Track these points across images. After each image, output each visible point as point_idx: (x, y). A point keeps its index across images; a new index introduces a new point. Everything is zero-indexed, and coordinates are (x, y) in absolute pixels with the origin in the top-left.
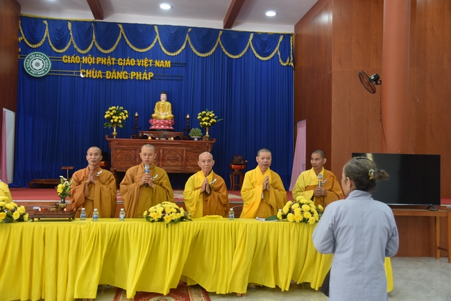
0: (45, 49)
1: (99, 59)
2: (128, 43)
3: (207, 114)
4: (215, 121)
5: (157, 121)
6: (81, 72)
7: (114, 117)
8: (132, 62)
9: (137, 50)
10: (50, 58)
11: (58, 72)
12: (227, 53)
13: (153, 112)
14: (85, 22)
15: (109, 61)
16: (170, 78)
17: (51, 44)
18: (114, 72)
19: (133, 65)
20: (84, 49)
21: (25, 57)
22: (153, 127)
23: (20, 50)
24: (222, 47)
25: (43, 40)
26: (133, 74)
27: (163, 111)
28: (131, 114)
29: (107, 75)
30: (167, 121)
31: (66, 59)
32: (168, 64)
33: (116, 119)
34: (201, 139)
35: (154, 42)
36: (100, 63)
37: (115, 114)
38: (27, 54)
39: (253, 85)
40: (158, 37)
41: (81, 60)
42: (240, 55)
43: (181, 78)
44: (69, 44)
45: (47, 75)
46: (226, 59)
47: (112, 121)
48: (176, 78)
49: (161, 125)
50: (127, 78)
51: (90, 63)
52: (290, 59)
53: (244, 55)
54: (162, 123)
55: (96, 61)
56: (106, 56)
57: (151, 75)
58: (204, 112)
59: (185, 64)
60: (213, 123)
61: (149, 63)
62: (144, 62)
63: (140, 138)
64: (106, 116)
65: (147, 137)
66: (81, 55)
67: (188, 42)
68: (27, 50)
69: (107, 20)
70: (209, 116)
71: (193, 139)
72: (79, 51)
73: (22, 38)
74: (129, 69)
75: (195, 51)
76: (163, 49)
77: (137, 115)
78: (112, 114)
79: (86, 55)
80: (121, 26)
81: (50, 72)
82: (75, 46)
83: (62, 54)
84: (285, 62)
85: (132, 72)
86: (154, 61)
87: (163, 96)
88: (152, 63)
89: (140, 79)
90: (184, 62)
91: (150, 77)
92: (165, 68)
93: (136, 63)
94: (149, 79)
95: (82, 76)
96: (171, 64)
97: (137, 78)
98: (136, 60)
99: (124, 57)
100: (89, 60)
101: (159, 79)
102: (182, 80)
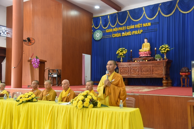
0: (101, 29)
1: (119, 28)
2: (131, 18)
3: (164, 46)
5: (141, 53)
6: (113, 35)
7: (120, 53)
8: (132, 27)
9: (135, 21)
10: (102, 32)
11: (105, 37)
12: (182, 12)
14: (114, 14)
15: (123, 28)
16: (151, 31)
17: (102, 26)
18: (125, 33)
19: (133, 28)
20: (114, 25)
23: (92, 31)
24: (179, 9)
25: (100, 25)
26: (133, 32)
29: (123, 35)
30: (145, 52)
31: (107, 31)
32: (149, 24)
35: (143, 15)
36: (120, 30)
37: (120, 52)
38: (94, 32)
40: (144, 12)
41: (113, 30)
42: (190, 11)
44: (108, 25)
45: (101, 39)
46: (181, 15)
47: (119, 55)
48: (153, 30)
49: (143, 54)
50: (131, 34)
51: (116, 31)
55: (118, 29)
56: (122, 26)
57: (141, 31)
60: (168, 51)
61: (140, 26)
62: (138, 26)
64: (117, 53)
65: (134, 61)
66: (112, 28)
67: (159, 11)
68: (95, 30)
69: (122, 11)
71: (157, 60)
73: (93, 26)
74: (131, 30)
75: (163, 15)
76: (147, 17)
78: (119, 52)
79: (115, 27)
80: (128, 12)
81: (102, 37)
82: (111, 25)
83: (106, 29)
87: (145, 40)
88: (142, 25)
89: (137, 34)
90: (158, 22)
91: (141, 32)
92: (148, 26)
93: (135, 27)
94: (141, 33)
95: (113, 37)
96: (151, 24)
97: (135, 34)
98: (134, 25)
99: (130, 25)
100: (115, 30)
101: (145, 32)
102: (157, 31)
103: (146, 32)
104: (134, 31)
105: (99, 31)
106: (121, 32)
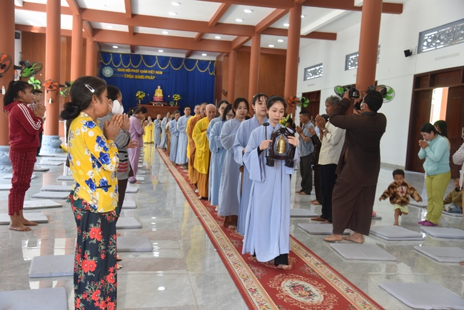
0: (111, 66)
1: (132, 70)
2: (145, 63)
4: (180, 98)
6: (125, 75)
8: (146, 72)
9: (148, 66)
10: (113, 69)
11: (115, 75)
12: (186, 69)
13: (155, 94)
14: (127, 54)
15: (137, 71)
16: (162, 79)
17: (113, 63)
18: (139, 76)
20: (126, 65)
21: (103, 69)
23: (101, 66)
24: (184, 66)
25: (110, 62)
26: (146, 77)
27: (159, 93)
28: (146, 95)
29: (136, 77)
31: (119, 70)
32: (161, 73)
33: (140, 96)
34: (174, 106)
35: (156, 63)
36: (133, 72)
38: (104, 67)
40: (157, 61)
41: (125, 70)
42: (192, 70)
43: (166, 79)
44: (120, 63)
46: (186, 71)
50: (144, 78)
51: (129, 72)
52: (214, 72)
53: (194, 70)
56: (135, 69)
57: (154, 77)
58: (175, 95)
59: (168, 73)
61: (153, 72)
62: (151, 72)
63: (150, 105)
64: (136, 95)
65: (152, 104)
66: (125, 68)
67: (170, 63)
69: (136, 53)
70: (177, 97)
71: (171, 106)
73: (102, 61)
74: (145, 74)
75: (173, 67)
76: (159, 66)
77: (148, 95)
78: (139, 94)
79: (127, 68)
80: (142, 56)
82: (123, 65)
83: (117, 68)
84: (211, 73)
87: (159, 87)
88: (155, 72)
89: (149, 79)
92: (160, 75)
93: (148, 72)
94: (153, 79)
95: (126, 77)
96: (163, 73)
98: (148, 70)
99: (143, 69)
100: (128, 70)
103: (158, 79)
105: (109, 68)
106: (134, 74)
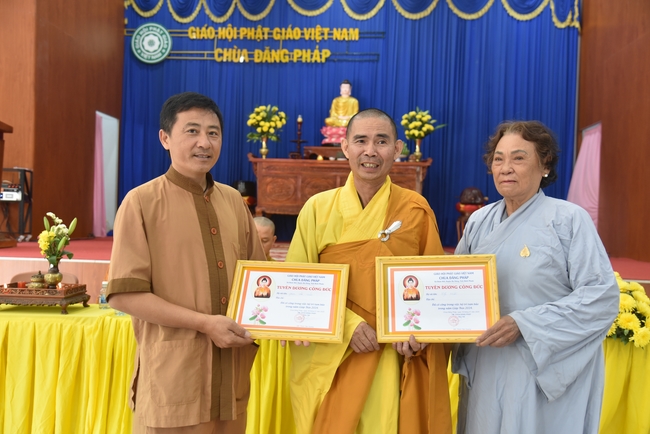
0: (163, 19)
1: (244, 32)
2: (290, 1)
3: (418, 117)
4: (432, 128)
5: (334, 130)
6: (217, 51)
7: (262, 123)
8: (294, 34)
9: (304, 13)
10: (170, 33)
11: (181, 55)
12: (456, 11)
13: (328, 116)
15: (260, 33)
16: (358, 58)
17: (171, 10)
18: (267, 52)
19: (297, 38)
20: (220, 15)
21: (133, 32)
22: (327, 141)
23: (126, 21)
24: (448, 1)
25: (160, 4)
26: (297, 54)
27: (344, 114)
28: (291, 118)
29: (256, 56)
31: (194, 34)
32: (354, 34)
33: (265, 126)
34: (407, 159)
36: (245, 38)
37: (264, 119)
38: (136, 27)
39: (503, 64)
41: (216, 33)
42: (481, 13)
43: (375, 58)
44: (198, 9)
45: (165, 60)
46: (454, 22)
47: (259, 130)
48: (367, 58)
49: (341, 136)
50: (287, 60)
51: (229, 38)
52: (573, 14)
53: (487, 13)
54: (341, 132)
55: (238, 33)
56: (253, 24)
57: (326, 53)
58: (412, 113)
59: (384, 33)
60: (428, 133)
61: (323, 34)
62: (315, 33)
63: (306, 158)
64: (250, 122)
65: (314, 157)
66: (216, 25)
68: (137, 21)
70: (420, 120)
72: (214, 18)
73: (130, 1)
74: (290, 44)
75: (401, 10)
76: (347, 10)
77: (300, 119)
78: (259, 118)
79: (224, 25)
81: (170, 55)
82: (208, 12)
83: (187, 25)
84: (562, 19)
85: (296, 51)
86: (331, 29)
87: (345, 88)
88: (329, 34)
89: (309, 61)
90: (382, 30)
91: (324, 57)
92: (349, 41)
93: (302, 34)
94: (323, 60)
95: (219, 60)
96: (360, 33)
97: (304, 60)
98: (302, 29)
99: (283, 25)
100: (228, 33)
101: (339, 61)
102: (377, 61)
103: (341, 58)
104: (299, 51)
105: (157, 28)
106: (249, 44)
